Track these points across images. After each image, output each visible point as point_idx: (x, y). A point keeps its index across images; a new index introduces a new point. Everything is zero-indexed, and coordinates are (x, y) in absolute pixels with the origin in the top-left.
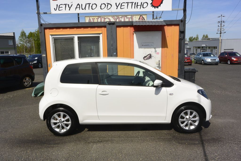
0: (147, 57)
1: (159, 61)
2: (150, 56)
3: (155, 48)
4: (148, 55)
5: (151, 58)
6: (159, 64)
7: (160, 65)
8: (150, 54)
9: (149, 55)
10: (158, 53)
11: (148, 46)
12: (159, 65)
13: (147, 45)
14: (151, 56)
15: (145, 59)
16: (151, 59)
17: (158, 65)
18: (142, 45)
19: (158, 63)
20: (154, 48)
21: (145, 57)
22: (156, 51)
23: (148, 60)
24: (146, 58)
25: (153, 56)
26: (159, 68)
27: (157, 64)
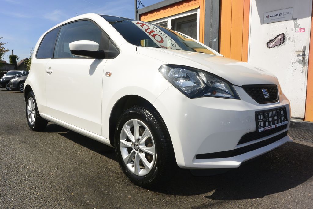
0: (275, 42)
1: (304, 47)
2: (282, 39)
3: (296, 19)
4: (278, 36)
5: (284, 42)
6: (304, 55)
7: (307, 58)
8: (283, 34)
9: (280, 37)
10: (302, 30)
11: (279, 17)
12: (303, 58)
13: (277, 15)
14: (284, 39)
15: (271, 45)
16: (285, 44)
17: (301, 58)
18: (266, 17)
19: (301, 54)
20: (294, 19)
21: (271, 41)
22: (296, 26)
23: (276, 47)
24: (273, 43)
25: (289, 39)
26: (304, 64)
27: (298, 55)
